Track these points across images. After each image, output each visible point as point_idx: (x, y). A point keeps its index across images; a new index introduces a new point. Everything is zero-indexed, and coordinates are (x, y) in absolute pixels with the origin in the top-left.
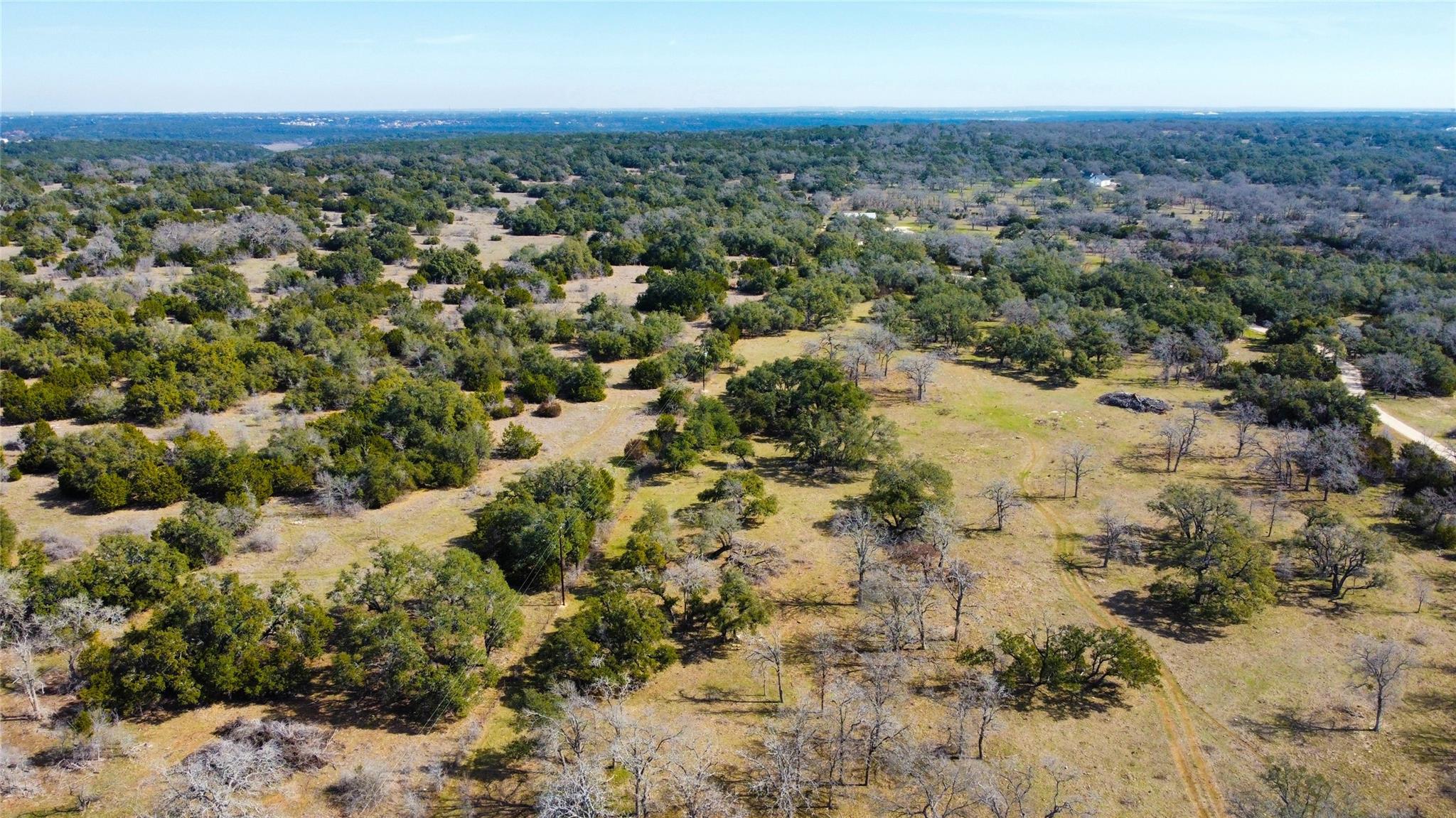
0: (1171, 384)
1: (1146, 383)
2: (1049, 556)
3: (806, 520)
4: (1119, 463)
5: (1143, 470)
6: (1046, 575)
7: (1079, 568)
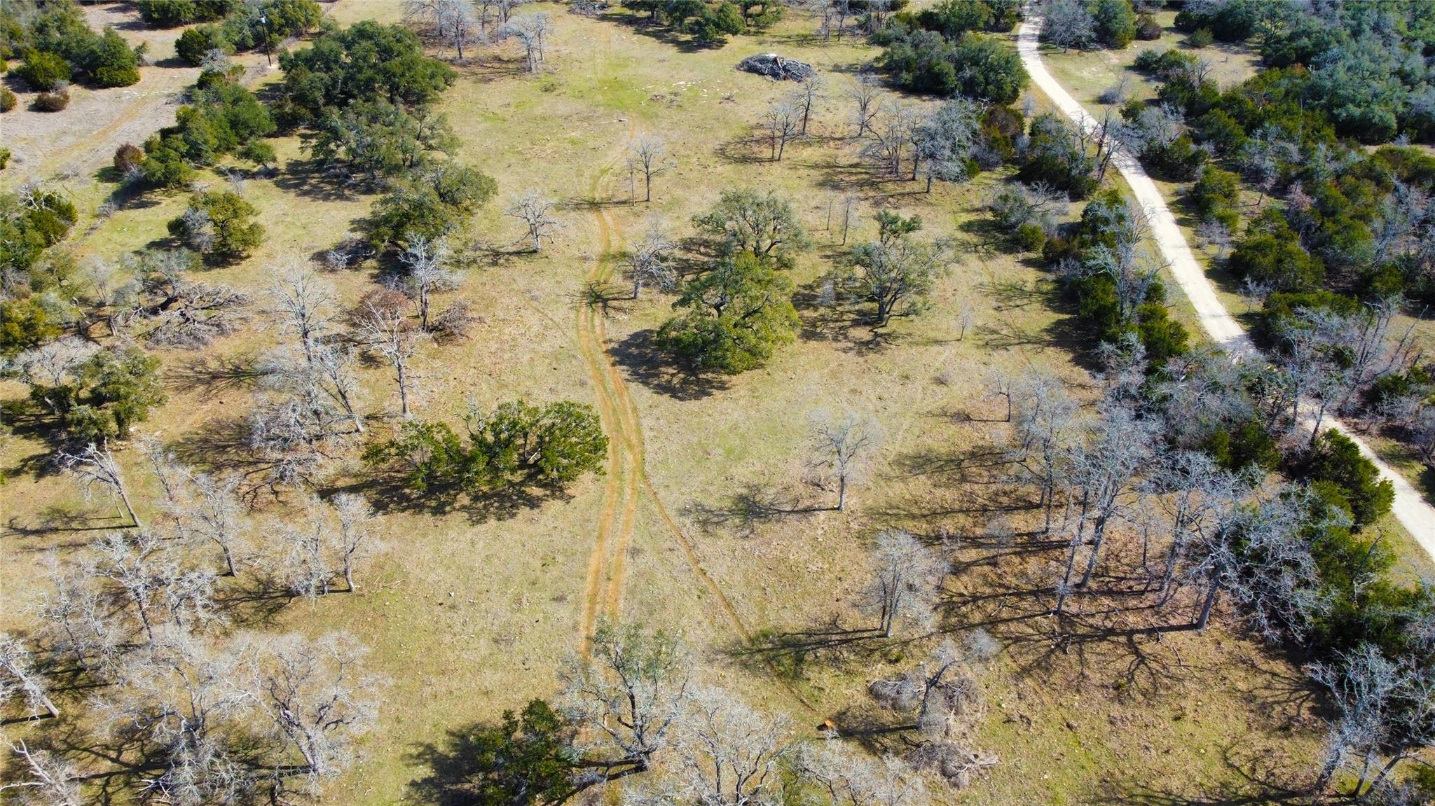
0: (832, 40)
1: (804, 40)
2: (577, 285)
3: (306, 250)
4: (721, 152)
5: (744, 160)
6: (560, 312)
7: (605, 301)
